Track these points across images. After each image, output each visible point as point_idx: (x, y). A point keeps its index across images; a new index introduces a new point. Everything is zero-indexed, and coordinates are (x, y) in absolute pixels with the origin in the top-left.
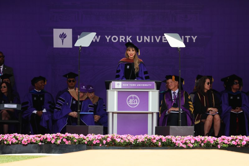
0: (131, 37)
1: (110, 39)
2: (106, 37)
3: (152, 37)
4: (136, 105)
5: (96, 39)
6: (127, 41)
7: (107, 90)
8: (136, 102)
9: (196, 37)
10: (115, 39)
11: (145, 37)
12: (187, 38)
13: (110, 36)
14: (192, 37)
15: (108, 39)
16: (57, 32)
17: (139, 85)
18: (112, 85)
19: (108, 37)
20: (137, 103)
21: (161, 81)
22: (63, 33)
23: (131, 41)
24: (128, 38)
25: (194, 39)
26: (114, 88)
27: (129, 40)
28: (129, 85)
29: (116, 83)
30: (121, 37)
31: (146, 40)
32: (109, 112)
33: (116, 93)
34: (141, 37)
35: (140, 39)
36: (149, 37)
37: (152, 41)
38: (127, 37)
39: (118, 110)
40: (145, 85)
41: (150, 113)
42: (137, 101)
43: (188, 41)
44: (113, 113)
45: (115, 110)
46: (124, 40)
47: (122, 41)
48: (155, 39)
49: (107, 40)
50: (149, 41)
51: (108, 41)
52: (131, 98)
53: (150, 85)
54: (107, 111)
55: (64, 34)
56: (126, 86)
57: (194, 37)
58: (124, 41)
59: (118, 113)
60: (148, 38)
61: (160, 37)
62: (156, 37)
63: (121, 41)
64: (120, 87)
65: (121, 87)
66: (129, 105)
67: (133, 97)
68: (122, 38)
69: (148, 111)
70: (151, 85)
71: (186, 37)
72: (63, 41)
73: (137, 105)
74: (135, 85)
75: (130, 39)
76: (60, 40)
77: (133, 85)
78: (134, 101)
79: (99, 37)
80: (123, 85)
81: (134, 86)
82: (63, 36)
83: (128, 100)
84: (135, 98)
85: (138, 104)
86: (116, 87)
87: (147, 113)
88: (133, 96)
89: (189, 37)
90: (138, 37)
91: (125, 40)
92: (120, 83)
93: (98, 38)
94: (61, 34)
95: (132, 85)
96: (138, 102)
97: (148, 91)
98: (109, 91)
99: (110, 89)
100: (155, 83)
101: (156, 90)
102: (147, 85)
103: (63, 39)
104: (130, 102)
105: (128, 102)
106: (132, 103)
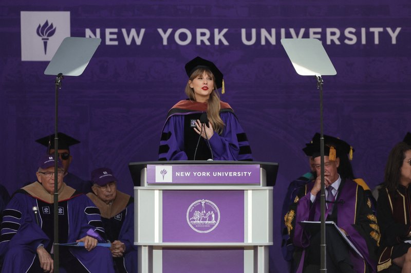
0: (225, 31)
1: (171, 37)
2: (160, 31)
3: (283, 30)
4: (212, 226)
5: (133, 38)
6: (217, 43)
7: (135, 188)
8: (210, 219)
9: (398, 30)
10: (183, 37)
11: (264, 32)
12: (373, 33)
13: (170, 31)
14: (389, 30)
15: (165, 37)
16: (30, 21)
17: (219, 174)
18: (148, 175)
19: (165, 32)
20: (213, 221)
21: (276, 164)
22: (47, 23)
23: (226, 43)
24: (219, 33)
25: (394, 36)
26: (153, 182)
27: (220, 41)
28: (192, 174)
29: (159, 168)
30: (199, 31)
31: (266, 39)
32: (141, 246)
33: (157, 196)
34: (254, 31)
35: (249, 38)
36: (273, 31)
38: (216, 31)
39: (164, 241)
40: (235, 174)
41: (249, 248)
42: (213, 216)
43: (377, 41)
44: (151, 248)
45: (157, 240)
46: (209, 40)
47: (202, 41)
49: (162, 39)
50: (273, 41)
51: (165, 43)
52: (199, 208)
53: (247, 174)
54: (135, 244)
55: (50, 24)
56: (185, 177)
57: (394, 32)
58: (207, 43)
59: (164, 248)
60: (270, 34)
61: (302, 30)
62: (292, 30)
63: (199, 43)
64: (169, 178)
65: (170, 181)
66: (194, 226)
67: (203, 205)
68: (203, 34)
69: (244, 242)
70: (249, 174)
71: (371, 30)
72: (45, 44)
73: (214, 225)
74: (208, 174)
75: (225, 36)
76: (39, 41)
77: (204, 174)
78: (205, 215)
79: (143, 31)
80: (177, 174)
81: (206, 177)
82: (46, 31)
83: (191, 215)
84: (208, 208)
85: (215, 223)
86: (159, 179)
87: (242, 248)
88: (203, 202)
89: (381, 29)
90: (243, 31)
91: (212, 39)
92: (169, 168)
93: (138, 34)
94: (40, 26)
95: (199, 174)
96: (216, 219)
97: (244, 190)
98: (139, 191)
99: (144, 186)
100: (262, 167)
101: (263, 186)
102: (241, 174)
103: (46, 37)
104: (195, 218)
105: (191, 219)
106: (202, 222)
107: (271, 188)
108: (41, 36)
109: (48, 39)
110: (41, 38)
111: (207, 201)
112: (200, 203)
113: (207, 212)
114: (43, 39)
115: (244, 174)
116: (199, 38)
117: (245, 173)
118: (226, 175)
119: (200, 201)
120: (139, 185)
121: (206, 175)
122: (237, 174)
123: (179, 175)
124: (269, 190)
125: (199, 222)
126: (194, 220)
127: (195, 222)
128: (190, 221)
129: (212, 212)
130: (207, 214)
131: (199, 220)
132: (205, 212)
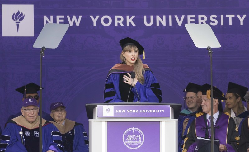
0: (133, 17)
1: (99, 21)
2: (92, 17)
3: (170, 17)
4: (139, 144)
5: (74, 22)
6: (128, 25)
7: (90, 120)
9: (244, 16)
10: (106, 21)
11: (158, 18)
12: (228, 18)
13: (98, 17)
14: (238, 16)
15: (95, 21)
17: (144, 111)
18: (98, 112)
19: (95, 18)
20: (140, 142)
21: (180, 105)
22: (19, 12)
23: (134, 25)
24: (130, 18)
25: (241, 20)
26: (101, 116)
27: (130, 23)
28: (126, 111)
30: (116, 17)
31: (160, 22)
33: (104, 125)
34: (152, 17)
35: (149, 21)
36: (164, 17)
37: (171, 24)
38: (128, 17)
40: (154, 111)
42: (140, 138)
43: (230, 24)
46: (122, 23)
47: (119, 24)
48: (174, 20)
49: (92, 22)
50: (164, 23)
51: (95, 25)
52: (131, 133)
53: (162, 111)
55: (20, 13)
56: (122, 113)
57: (242, 17)
58: (122, 25)
60: (162, 19)
61: (183, 17)
62: (176, 17)
63: (116, 25)
66: (128, 144)
68: (119, 19)
70: (163, 111)
71: (227, 16)
74: (137, 111)
75: (133, 20)
77: (134, 111)
78: (135, 137)
79: (80, 17)
80: (117, 111)
81: (135, 113)
82: (18, 17)
83: (126, 137)
84: (137, 133)
85: (141, 143)
86: (105, 114)
88: (133, 129)
89: (233, 16)
90: (145, 17)
91: (125, 22)
92: (111, 108)
93: (78, 20)
94: (14, 14)
95: (131, 111)
96: (142, 140)
97: (159, 121)
98: (92, 122)
99: (95, 119)
100: (171, 107)
101: (172, 119)
102: (158, 111)
103: (18, 21)
104: (128, 140)
105: (125, 140)
106: (133, 142)
107: (177, 120)
108: (15, 21)
109: (19, 22)
110: (15, 22)
111: (136, 128)
112: (132, 130)
113: (136, 136)
114: (16, 22)
115: (160, 111)
116: (117, 22)
117: (161, 110)
118: (148, 112)
119: (131, 128)
120: (92, 118)
121: (135, 112)
122: (155, 111)
123: (118, 112)
124: (176, 121)
125: (131, 142)
126: (128, 141)
127: (128, 142)
128: (125, 141)
129: (139, 136)
130: (136, 137)
131: (131, 141)
132: (134, 136)
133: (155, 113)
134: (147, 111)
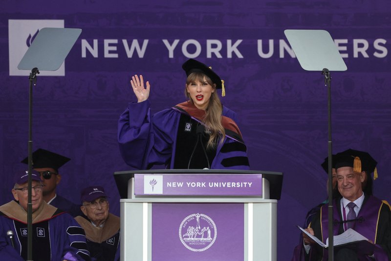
0: (239, 42)
1: (178, 49)
2: (166, 42)
4: (207, 244)
5: (135, 51)
6: (229, 56)
7: (122, 200)
8: (206, 235)
11: (282, 44)
13: (176, 42)
15: (171, 49)
17: (216, 185)
18: (135, 185)
19: (171, 43)
20: (209, 238)
21: (281, 174)
23: (240, 56)
24: (233, 44)
26: (141, 193)
27: (233, 53)
28: (185, 185)
29: (148, 178)
30: (209, 42)
31: (285, 52)
33: (146, 209)
34: (271, 42)
35: (266, 50)
38: (229, 42)
40: (234, 185)
42: (209, 232)
46: (220, 52)
47: (213, 54)
49: (167, 51)
51: (171, 55)
52: (193, 223)
53: (247, 185)
56: (177, 188)
58: (219, 56)
60: (290, 46)
63: (209, 56)
64: (159, 190)
65: (160, 192)
66: (188, 243)
67: (198, 220)
68: (214, 46)
69: (243, 260)
70: (250, 185)
73: (210, 243)
74: (203, 185)
75: (239, 48)
77: (199, 184)
78: (200, 231)
79: (146, 42)
80: (169, 184)
81: (201, 188)
83: (184, 231)
84: (204, 223)
85: (211, 240)
88: (198, 216)
90: (260, 42)
91: (224, 51)
92: (159, 178)
93: (141, 46)
94: (30, 37)
95: (193, 185)
96: (212, 236)
97: (243, 203)
98: (125, 203)
99: (131, 198)
100: (265, 178)
101: (266, 198)
102: (240, 184)
104: (188, 235)
105: (184, 236)
106: (196, 239)
107: (275, 201)
111: (202, 215)
112: (195, 217)
113: (202, 228)
115: (244, 185)
116: (209, 51)
117: (245, 183)
118: (224, 186)
119: (194, 215)
120: (126, 197)
121: (201, 185)
122: (236, 185)
123: (170, 186)
124: (272, 203)
125: (193, 239)
126: (187, 237)
127: (188, 239)
128: (183, 238)
129: (208, 228)
130: (202, 230)
131: (193, 237)
132: (199, 228)
133: (236, 188)
134: (221, 184)
